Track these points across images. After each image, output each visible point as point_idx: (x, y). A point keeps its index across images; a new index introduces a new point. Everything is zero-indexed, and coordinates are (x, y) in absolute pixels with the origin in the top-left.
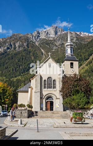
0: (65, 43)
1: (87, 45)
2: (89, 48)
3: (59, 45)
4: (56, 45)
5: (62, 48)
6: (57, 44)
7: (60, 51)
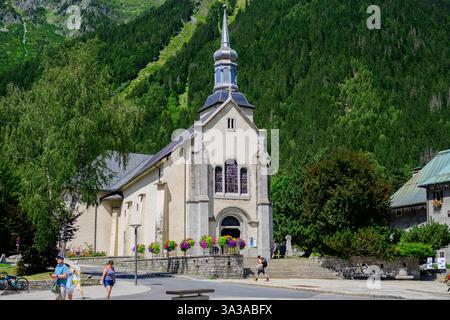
0: (47, 8)
1: (130, 30)
2: (138, 41)
3: (26, 13)
4: (13, 10)
5: (38, 26)
6: (18, 10)
7: (28, 35)
